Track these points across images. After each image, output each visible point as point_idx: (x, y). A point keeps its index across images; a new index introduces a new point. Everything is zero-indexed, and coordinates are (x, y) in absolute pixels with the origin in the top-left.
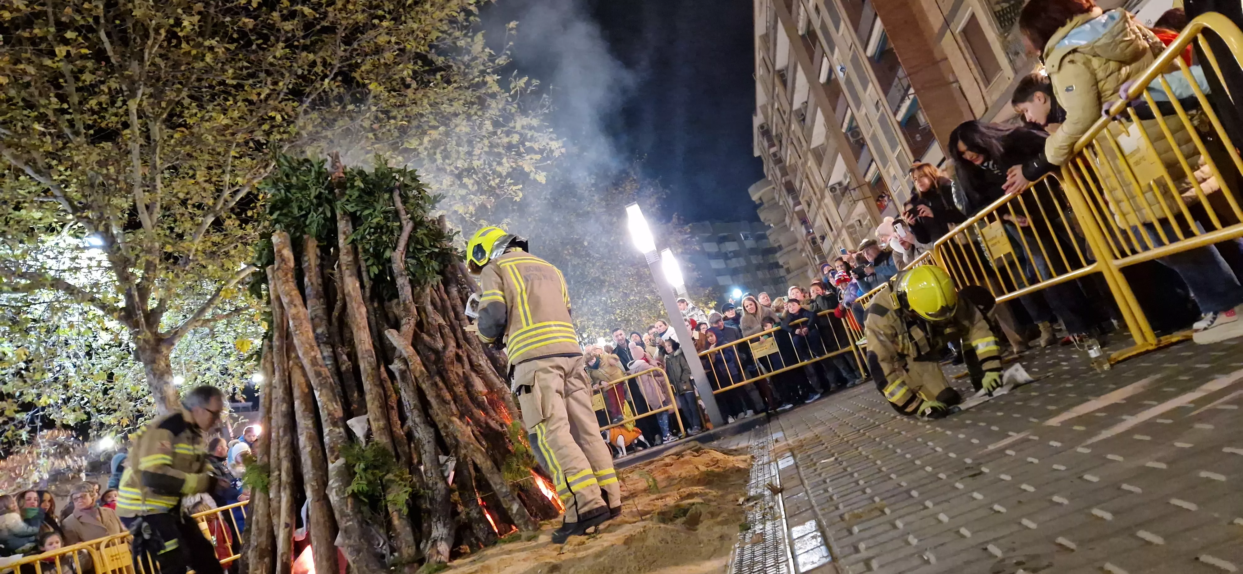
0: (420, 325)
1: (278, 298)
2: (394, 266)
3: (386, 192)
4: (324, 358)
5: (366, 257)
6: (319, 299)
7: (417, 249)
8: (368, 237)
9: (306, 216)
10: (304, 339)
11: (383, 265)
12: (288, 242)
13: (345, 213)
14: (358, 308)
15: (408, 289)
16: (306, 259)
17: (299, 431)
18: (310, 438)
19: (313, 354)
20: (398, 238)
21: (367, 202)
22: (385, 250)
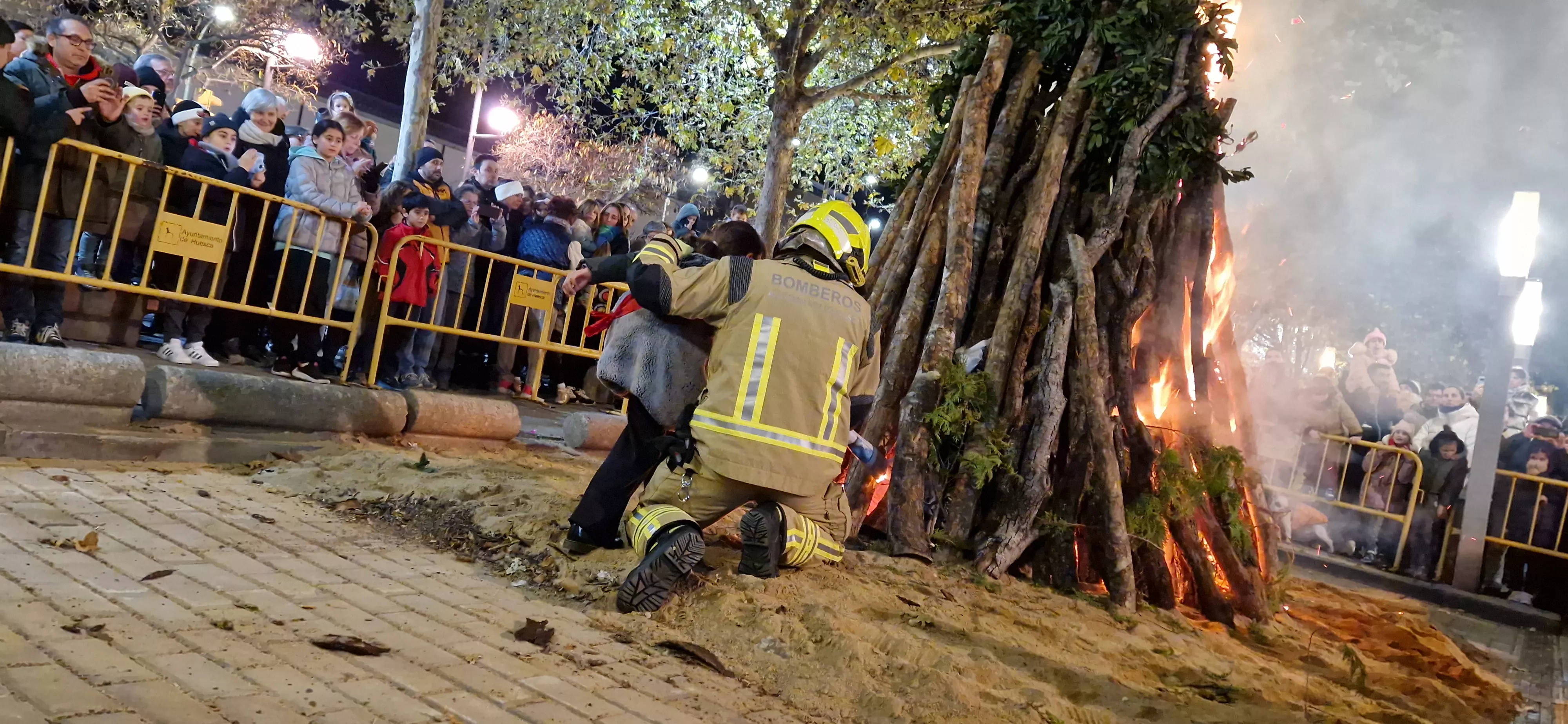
0: (1117, 245)
1: (959, 123)
2: (1127, 148)
3: (1173, 32)
4: (975, 230)
5: (1095, 118)
6: (1006, 147)
7: (1173, 137)
8: (1114, 90)
9: (1046, 24)
10: (964, 193)
11: (1113, 139)
12: (1007, 51)
13: (1100, 40)
14: (1052, 183)
15: (1129, 189)
16: (1017, 83)
17: (904, 308)
18: (912, 324)
19: (965, 219)
20: (1154, 109)
21: (1139, 37)
22: (1126, 119)
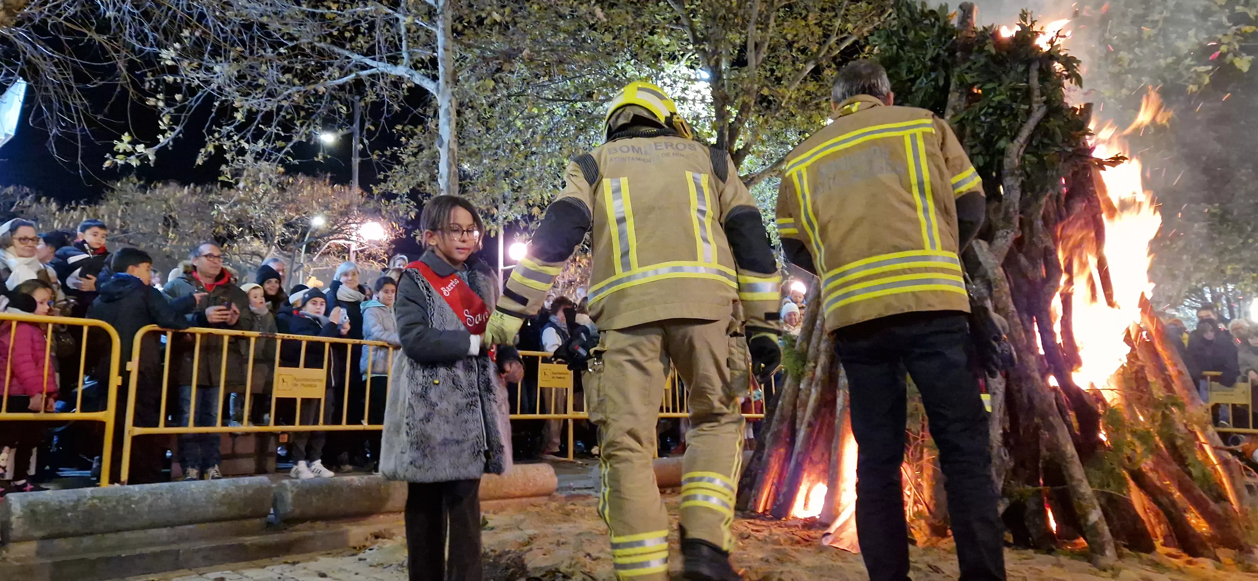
0: (1019, 243)
2: (1006, 161)
3: (1022, 62)
5: (973, 143)
7: (1044, 144)
8: (983, 118)
9: (913, 81)
11: (992, 156)
13: (961, 83)
15: (1016, 195)
20: (1021, 126)
21: (993, 73)
22: (1000, 138)
